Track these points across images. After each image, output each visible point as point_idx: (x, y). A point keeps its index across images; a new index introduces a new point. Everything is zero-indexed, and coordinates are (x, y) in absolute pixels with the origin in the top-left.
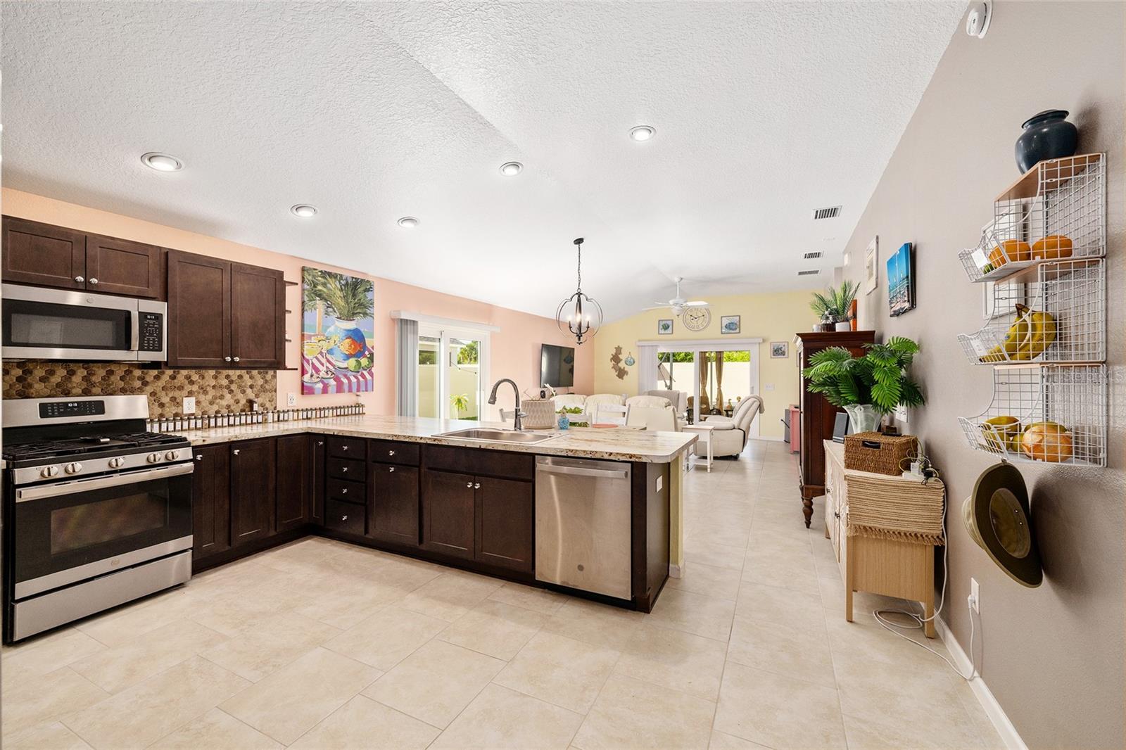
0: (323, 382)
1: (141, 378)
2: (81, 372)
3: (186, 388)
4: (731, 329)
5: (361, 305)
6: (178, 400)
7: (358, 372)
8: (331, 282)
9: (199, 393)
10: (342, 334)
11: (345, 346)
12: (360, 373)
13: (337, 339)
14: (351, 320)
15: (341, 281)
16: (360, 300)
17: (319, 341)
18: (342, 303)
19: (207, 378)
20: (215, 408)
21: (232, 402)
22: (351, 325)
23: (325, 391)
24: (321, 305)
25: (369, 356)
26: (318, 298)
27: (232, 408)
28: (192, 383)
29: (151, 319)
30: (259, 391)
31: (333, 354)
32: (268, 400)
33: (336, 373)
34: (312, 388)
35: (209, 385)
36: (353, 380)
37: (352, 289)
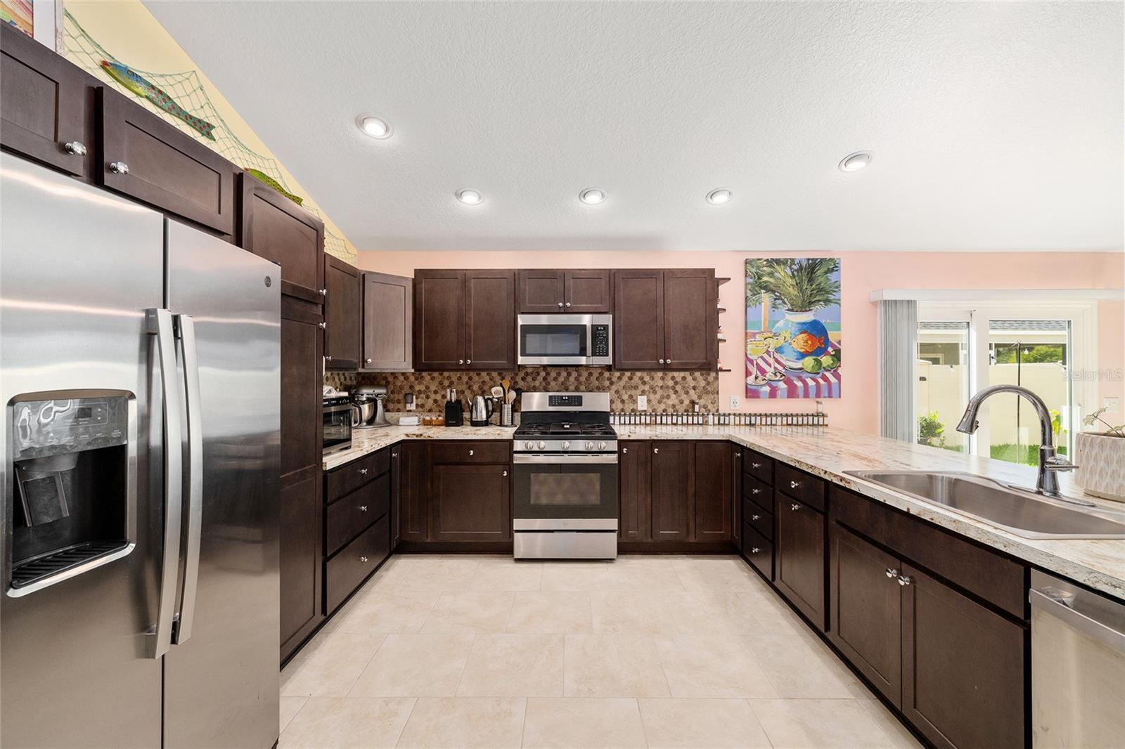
0: (770, 386)
1: (609, 379)
2: (574, 374)
3: (639, 388)
5: (821, 290)
6: (634, 398)
7: (818, 373)
8: (780, 271)
9: (650, 392)
10: (795, 329)
11: (800, 343)
12: (820, 375)
13: (788, 336)
14: (806, 311)
15: (793, 266)
16: (820, 284)
17: (765, 339)
18: (794, 292)
19: (656, 379)
20: (663, 406)
21: (676, 402)
22: (807, 317)
23: (773, 395)
24: (767, 299)
25: (834, 353)
26: (763, 291)
27: (677, 407)
28: (644, 383)
29: (601, 330)
30: (701, 392)
31: (782, 353)
32: (710, 402)
33: (787, 375)
34: (758, 391)
35: (657, 386)
36: (811, 383)
37: (808, 274)
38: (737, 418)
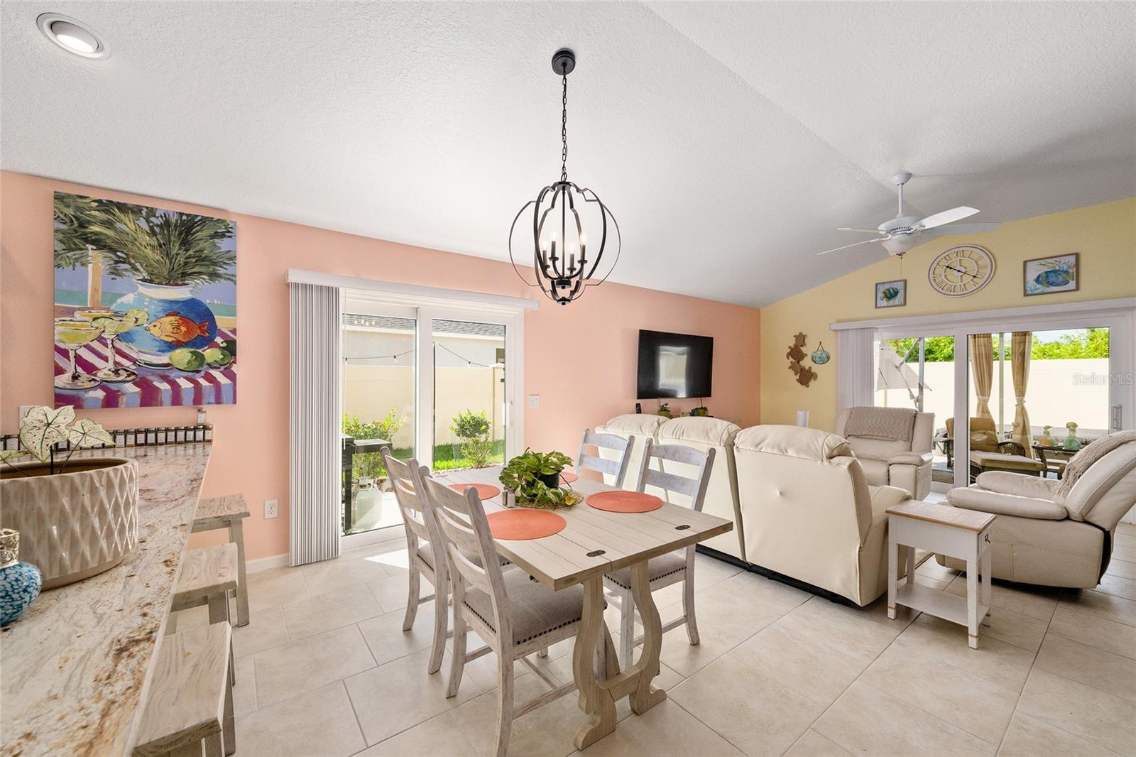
0: (104, 389)
4: (1052, 284)
5: (202, 259)
7: (198, 372)
8: (128, 222)
10: (155, 309)
11: (166, 327)
12: (202, 373)
13: (142, 316)
14: (177, 285)
15: (152, 219)
16: (201, 251)
17: (95, 319)
18: (154, 256)
22: (178, 293)
23: (111, 402)
24: (100, 259)
25: (225, 345)
26: (90, 247)
31: (132, 341)
33: (141, 373)
34: (79, 398)
36: (185, 384)
37: (180, 234)
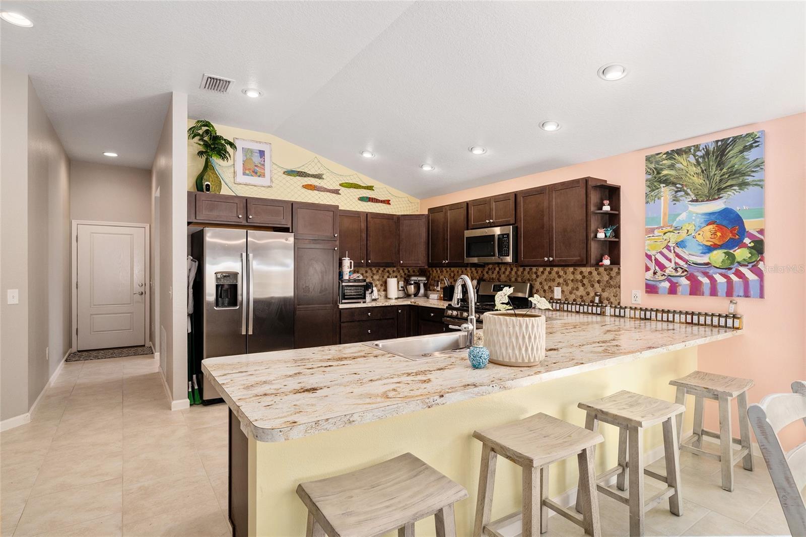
0: (670, 281)
3: (556, 280)
5: (733, 173)
6: (552, 289)
7: (730, 269)
8: (682, 160)
9: (563, 284)
10: (699, 221)
11: (707, 234)
12: (733, 270)
13: (691, 228)
14: (715, 199)
15: (698, 153)
16: (733, 166)
17: (665, 234)
18: (698, 181)
19: (568, 273)
20: (573, 297)
21: (584, 293)
22: (717, 206)
23: (673, 290)
24: (668, 192)
25: (752, 244)
26: (662, 185)
27: (584, 298)
28: (559, 277)
29: (505, 237)
30: (605, 286)
31: (685, 247)
32: (612, 295)
33: (691, 270)
34: (656, 287)
35: (569, 279)
36: (720, 279)
37: (716, 158)
38: (632, 312)
